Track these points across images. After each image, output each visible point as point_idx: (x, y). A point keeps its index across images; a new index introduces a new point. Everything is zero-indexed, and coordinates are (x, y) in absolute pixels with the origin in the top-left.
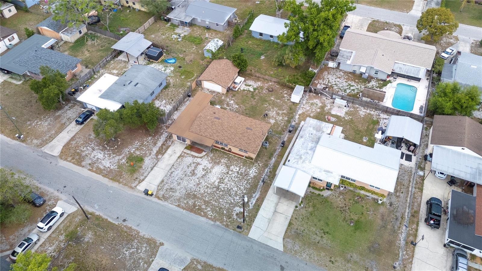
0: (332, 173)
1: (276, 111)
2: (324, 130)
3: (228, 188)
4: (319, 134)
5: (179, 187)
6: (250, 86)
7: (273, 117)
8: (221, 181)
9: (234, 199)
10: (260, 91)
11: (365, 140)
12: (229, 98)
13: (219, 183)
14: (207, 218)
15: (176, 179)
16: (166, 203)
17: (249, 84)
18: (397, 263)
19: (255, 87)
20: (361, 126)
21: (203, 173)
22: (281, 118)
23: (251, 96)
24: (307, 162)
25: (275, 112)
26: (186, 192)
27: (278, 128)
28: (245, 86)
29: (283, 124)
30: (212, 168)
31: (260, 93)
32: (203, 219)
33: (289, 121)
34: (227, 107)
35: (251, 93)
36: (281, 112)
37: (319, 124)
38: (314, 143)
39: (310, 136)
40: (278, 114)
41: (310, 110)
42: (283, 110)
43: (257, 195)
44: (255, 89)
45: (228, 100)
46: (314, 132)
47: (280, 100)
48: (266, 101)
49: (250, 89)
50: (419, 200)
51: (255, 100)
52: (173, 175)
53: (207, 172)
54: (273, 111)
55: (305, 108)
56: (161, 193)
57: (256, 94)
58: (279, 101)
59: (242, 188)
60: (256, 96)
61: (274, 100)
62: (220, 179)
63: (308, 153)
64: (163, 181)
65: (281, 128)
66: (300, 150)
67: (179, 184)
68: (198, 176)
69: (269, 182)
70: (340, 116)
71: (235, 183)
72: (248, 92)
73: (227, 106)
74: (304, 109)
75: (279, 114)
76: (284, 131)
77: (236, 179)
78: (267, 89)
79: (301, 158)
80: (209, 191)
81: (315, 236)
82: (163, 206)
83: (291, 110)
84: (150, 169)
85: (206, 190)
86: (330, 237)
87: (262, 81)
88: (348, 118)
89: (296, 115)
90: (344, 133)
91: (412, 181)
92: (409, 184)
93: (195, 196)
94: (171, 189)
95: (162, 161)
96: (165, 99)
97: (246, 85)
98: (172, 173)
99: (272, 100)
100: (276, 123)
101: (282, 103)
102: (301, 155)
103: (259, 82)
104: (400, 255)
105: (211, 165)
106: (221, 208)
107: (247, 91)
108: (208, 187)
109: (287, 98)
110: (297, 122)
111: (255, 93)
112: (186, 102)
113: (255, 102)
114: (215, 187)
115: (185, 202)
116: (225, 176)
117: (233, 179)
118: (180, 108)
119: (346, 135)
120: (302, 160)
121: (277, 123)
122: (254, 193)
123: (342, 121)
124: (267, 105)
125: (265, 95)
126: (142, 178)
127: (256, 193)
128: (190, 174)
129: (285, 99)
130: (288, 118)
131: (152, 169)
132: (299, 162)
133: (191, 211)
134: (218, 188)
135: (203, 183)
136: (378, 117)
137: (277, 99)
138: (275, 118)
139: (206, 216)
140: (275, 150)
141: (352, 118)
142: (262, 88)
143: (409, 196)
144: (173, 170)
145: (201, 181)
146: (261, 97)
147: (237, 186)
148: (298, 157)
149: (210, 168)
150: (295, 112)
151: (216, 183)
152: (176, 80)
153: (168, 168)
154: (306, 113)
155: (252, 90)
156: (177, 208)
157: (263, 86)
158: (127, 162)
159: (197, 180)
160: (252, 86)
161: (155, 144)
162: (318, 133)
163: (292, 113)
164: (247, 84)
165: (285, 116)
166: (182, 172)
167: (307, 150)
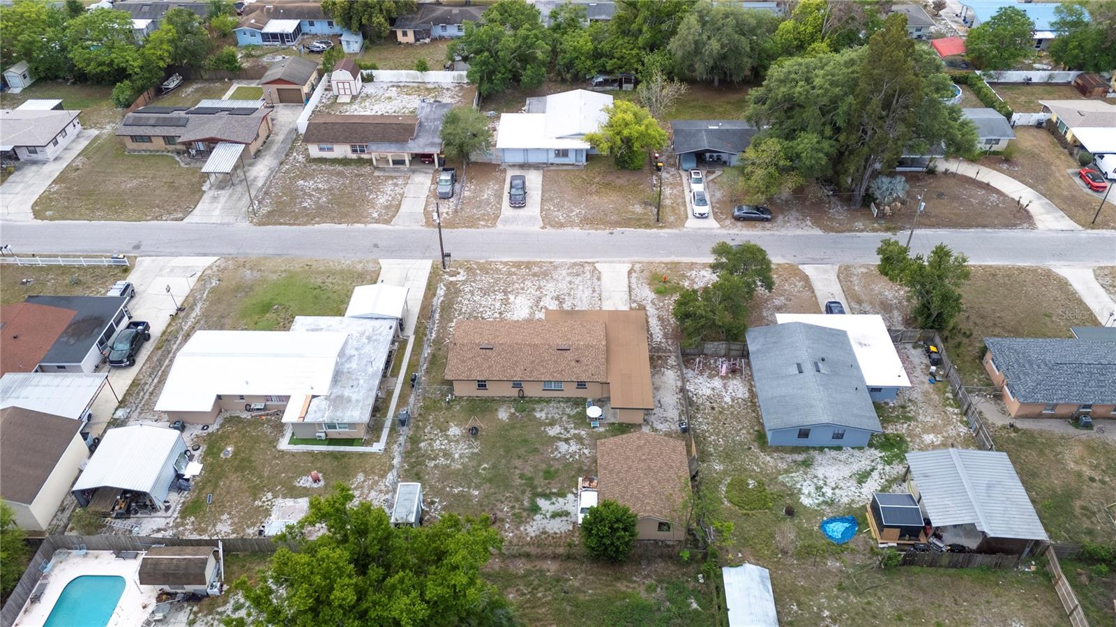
0: (308, 330)
1: (453, 460)
2: (324, 404)
3: (489, 295)
4: (338, 391)
5: (568, 279)
6: (555, 515)
7: (457, 442)
8: (506, 302)
9: (472, 286)
10: (517, 506)
11: (229, 449)
12: (587, 458)
13: (508, 299)
14: (501, 262)
15: (581, 287)
16: (573, 261)
17: (558, 520)
18: (214, 284)
19: (538, 517)
20: (234, 484)
21: (542, 303)
22: (437, 445)
23: (536, 483)
24: (356, 334)
25: (457, 456)
26: (552, 277)
27: (436, 418)
28: (565, 508)
29: (426, 431)
30: (532, 314)
31: (517, 500)
32: (505, 260)
33: (414, 440)
34: (576, 432)
35: (539, 490)
36: (442, 461)
37: (339, 414)
38: (345, 370)
39: (355, 383)
40: (447, 455)
41: (366, 491)
42: (436, 466)
43: (437, 301)
44: (535, 509)
45: (586, 451)
46: (347, 393)
47: (454, 495)
48: (490, 480)
49: (548, 502)
50: (148, 365)
51: (518, 472)
52: (590, 290)
53: (537, 306)
54: (461, 457)
55: (381, 491)
56: (588, 268)
57: (523, 492)
58: (456, 491)
59: (466, 302)
60: (521, 485)
61: (469, 488)
62: (509, 303)
63: (357, 349)
64: (599, 279)
65: (429, 420)
66: (372, 351)
67: (570, 283)
68: (548, 298)
69: (423, 321)
70: (285, 497)
71: (481, 305)
72: (548, 491)
73: (579, 434)
74: (383, 488)
75: (444, 456)
76: (420, 415)
77: (481, 309)
78: (502, 520)
79: (369, 338)
80: (517, 285)
81: (334, 281)
82: (574, 258)
83: (417, 474)
84: (634, 286)
85: (522, 285)
86: (311, 286)
87: (528, 544)
88: (264, 499)
89: (400, 463)
90: (279, 451)
91: (148, 394)
92: (154, 390)
93: (535, 275)
94: (578, 275)
95: (624, 299)
96: (732, 406)
97: (567, 514)
98: (594, 291)
99: (477, 488)
100: (444, 430)
101: (444, 488)
102: (369, 343)
103: (533, 534)
104: (206, 293)
105: (537, 317)
106: (487, 273)
107: (554, 494)
108: (523, 289)
109: (436, 510)
110: (395, 446)
111: (528, 494)
112: (680, 416)
113: (516, 468)
114: (509, 292)
115: (545, 268)
116: (502, 309)
117: (487, 309)
118: (679, 397)
119: (275, 447)
120: (367, 334)
121: (441, 431)
122: (443, 301)
123: (280, 484)
124: (484, 469)
125: (500, 497)
126: (634, 275)
127: (440, 301)
128: (563, 297)
129: (440, 502)
130: (420, 449)
131: (630, 287)
132: (371, 330)
133: (529, 263)
134: (505, 292)
135: (533, 292)
136: (181, 528)
137: (461, 496)
138: (450, 441)
139: (506, 264)
140: (428, 371)
141: (255, 500)
142: (519, 520)
143: (163, 369)
144: (595, 295)
145: (538, 292)
146: (508, 487)
147: (474, 301)
148: (374, 338)
149: (536, 312)
150: (405, 471)
151: (512, 297)
152: (758, 465)
153: (604, 295)
154: (376, 478)
155: (542, 503)
156: (552, 260)
157: (518, 529)
158: (678, 284)
159: (544, 293)
160: (548, 515)
161: (660, 319)
162: (339, 394)
163: (412, 466)
164: (564, 518)
165: (426, 451)
166: (578, 296)
167: (360, 355)
